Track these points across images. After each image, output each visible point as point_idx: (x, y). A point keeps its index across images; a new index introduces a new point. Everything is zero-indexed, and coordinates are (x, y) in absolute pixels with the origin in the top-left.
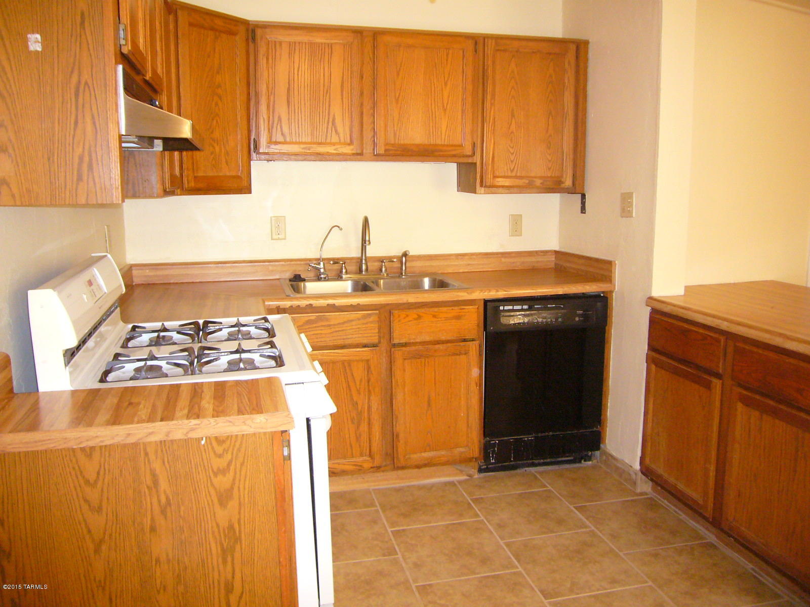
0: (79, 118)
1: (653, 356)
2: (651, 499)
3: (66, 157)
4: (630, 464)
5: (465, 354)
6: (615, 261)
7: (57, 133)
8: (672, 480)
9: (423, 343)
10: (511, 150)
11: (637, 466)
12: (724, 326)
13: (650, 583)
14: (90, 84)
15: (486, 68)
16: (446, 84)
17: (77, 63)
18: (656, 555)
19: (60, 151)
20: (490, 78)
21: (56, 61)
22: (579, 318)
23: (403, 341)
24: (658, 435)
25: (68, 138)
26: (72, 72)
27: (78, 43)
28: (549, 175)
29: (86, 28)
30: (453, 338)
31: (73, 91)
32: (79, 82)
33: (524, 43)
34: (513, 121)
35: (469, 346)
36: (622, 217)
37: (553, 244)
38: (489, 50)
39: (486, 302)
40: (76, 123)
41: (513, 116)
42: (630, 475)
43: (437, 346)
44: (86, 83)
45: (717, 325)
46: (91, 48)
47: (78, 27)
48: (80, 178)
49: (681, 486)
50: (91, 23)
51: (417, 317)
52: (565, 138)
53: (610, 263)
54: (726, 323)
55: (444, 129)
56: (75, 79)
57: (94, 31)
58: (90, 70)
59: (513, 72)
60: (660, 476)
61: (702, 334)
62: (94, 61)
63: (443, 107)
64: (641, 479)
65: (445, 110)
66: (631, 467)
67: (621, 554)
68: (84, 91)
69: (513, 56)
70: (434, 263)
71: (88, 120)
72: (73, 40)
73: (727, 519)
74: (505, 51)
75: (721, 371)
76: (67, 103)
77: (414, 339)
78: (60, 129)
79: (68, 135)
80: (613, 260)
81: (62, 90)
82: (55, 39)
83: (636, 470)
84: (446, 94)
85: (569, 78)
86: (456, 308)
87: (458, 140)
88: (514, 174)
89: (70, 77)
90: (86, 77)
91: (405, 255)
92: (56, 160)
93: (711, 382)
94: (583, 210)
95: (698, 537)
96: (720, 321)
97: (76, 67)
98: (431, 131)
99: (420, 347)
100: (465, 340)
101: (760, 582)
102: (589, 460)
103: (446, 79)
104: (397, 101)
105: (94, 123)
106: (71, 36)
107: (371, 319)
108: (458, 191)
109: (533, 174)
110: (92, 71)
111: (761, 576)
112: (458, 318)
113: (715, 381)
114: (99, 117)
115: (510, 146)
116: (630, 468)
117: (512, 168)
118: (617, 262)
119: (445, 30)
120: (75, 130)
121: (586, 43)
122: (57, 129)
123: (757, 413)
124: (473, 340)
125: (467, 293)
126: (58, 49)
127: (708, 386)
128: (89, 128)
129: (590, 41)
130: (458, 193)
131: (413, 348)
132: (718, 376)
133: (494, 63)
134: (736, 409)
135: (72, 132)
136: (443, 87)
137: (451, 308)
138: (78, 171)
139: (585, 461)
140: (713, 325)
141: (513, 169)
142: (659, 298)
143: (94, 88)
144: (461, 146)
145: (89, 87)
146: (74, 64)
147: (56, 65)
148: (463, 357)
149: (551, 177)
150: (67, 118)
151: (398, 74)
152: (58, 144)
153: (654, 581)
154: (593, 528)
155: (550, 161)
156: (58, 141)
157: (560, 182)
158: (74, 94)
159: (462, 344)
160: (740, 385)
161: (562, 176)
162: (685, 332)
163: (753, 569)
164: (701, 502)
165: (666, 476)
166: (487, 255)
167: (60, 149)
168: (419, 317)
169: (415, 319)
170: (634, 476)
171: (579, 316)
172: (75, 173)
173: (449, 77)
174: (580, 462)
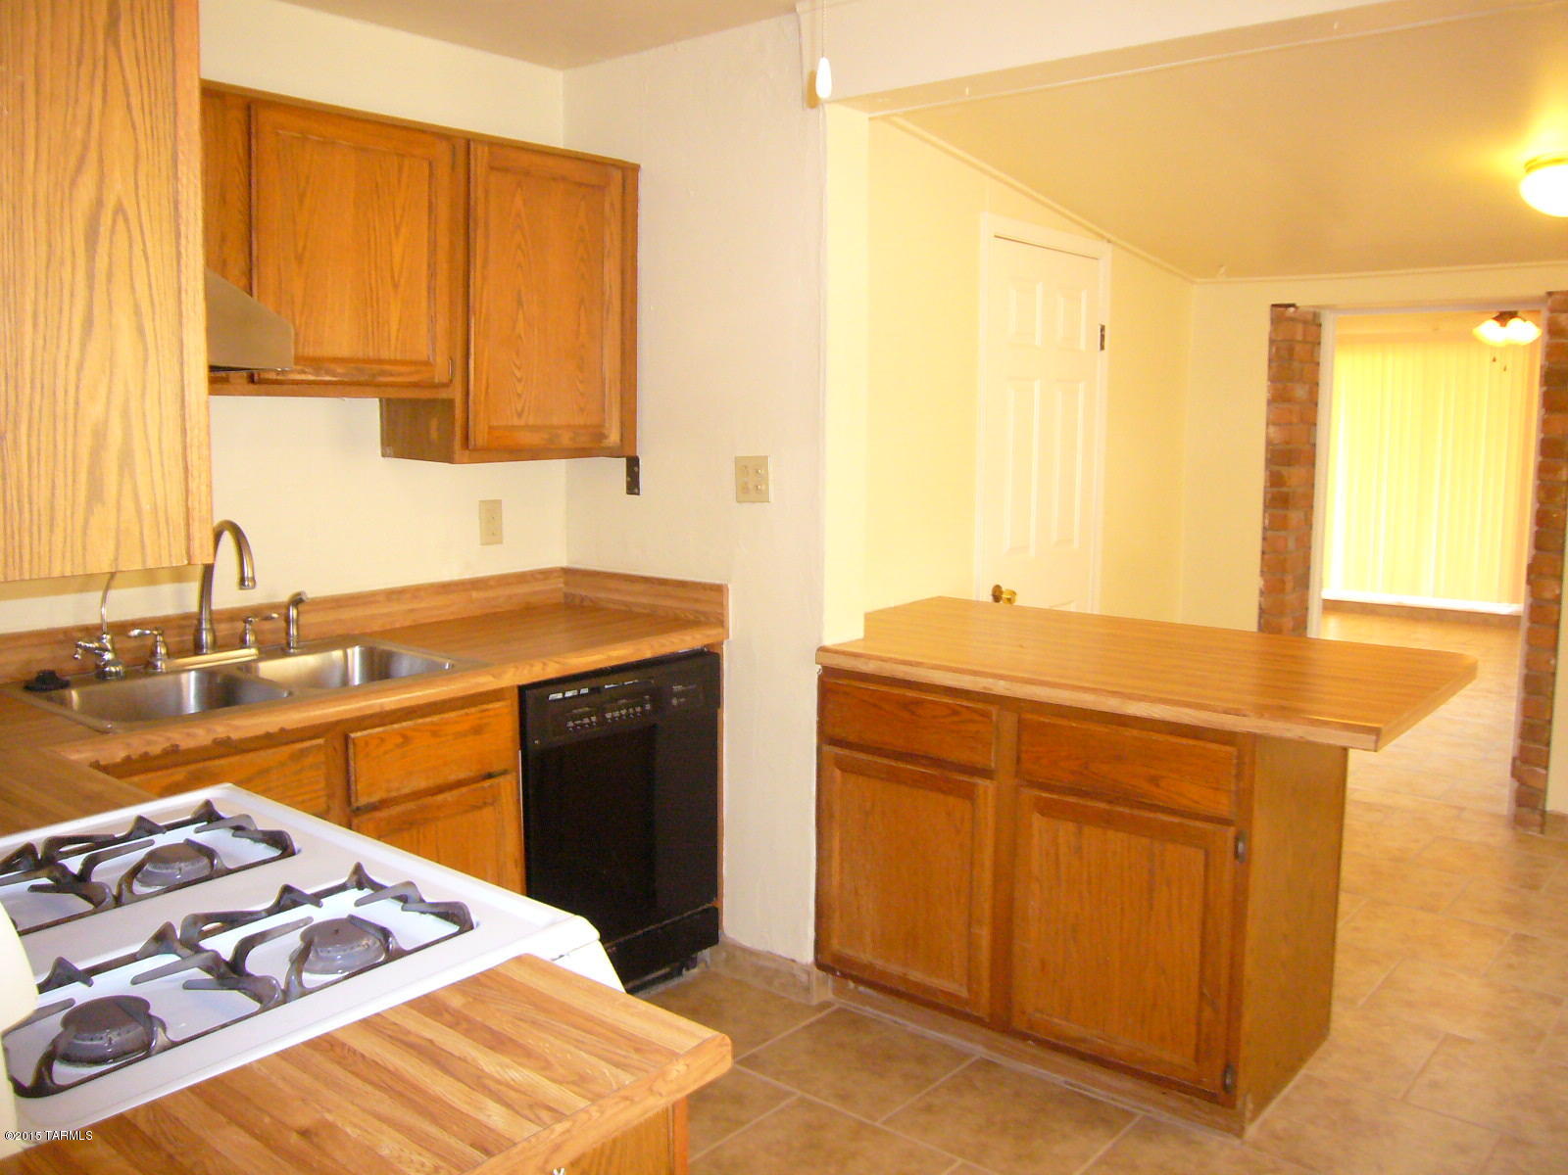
0: (96, 311)
1: (836, 754)
2: (839, 1011)
3: (55, 429)
4: (789, 957)
5: (492, 804)
6: (726, 585)
7: (28, 353)
8: (895, 969)
9: (417, 795)
10: (516, 371)
11: (807, 956)
12: (1000, 688)
13: (960, 1161)
14: (132, 213)
15: (472, 203)
16: (397, 229)
17: (93, 144)
18: (929, 1109)
19: (36, 413)
20: (481, 224)
21: (31, 132)
22: (678, 698)
23: (375, 798)
24: (857, 893)
25: (61, 367)
26: (79, 168)
27: (98, 90)
28: (582, 423)
29: (122, 43)
30: (472, 774)
31: (80, 226)
32: (99, 203)
33: (537, 159)
34: (521, 316)
35: (498, 784)
36: (738, 502)
37: (556, 557)
38: (479, 169)
39: (522, 690)
40: (89, 323)
41: (520, 303)
42: (794, 976)
43: (440, 798)
44: (119, 209)
45: (985, 688)
46: (135, 101)
47: (100, 37)
48: (96, 493)
49: (916, 975)
50: (139, 31)
51: (401, 740)
52: (606, 352)
53: (719, 590)
54: (1002, 683)
55: (394, 327)
56: (85, 192)
57: (146, 57)
58: (131, 169)
59: (518, 215)
60: (869, 967)
61: (947, 705)
62: (142, 147)
63: (393, 277)
64: (818, 979)
65: (396, 286)
66: (793, 961)
67: (877, 1124)
68: (113, 231)
69: (519, 184)
70: (347, 614)
71: (124, 321)
72: (85, 71)
73: (1024, 1013)
74: (506, 170)
75: (993, 765)
76: (62, 263)
77: (398, 789)
78: (40, 342)
79: (62, 361)
80: (723, 583)
81: (48, 222)
82: (29, 62)
83: (807, 965)
84: (398, 250)
85: (612, 232)
86: (473, 710)
87: (422, 349)
88: (522, 422)
89: (73, 183)
90: (118, 187)
91: (297, 601)
92: (24, 438)
93: (975, 785)
94: (633, 486)
95: (960, 1056)
96: (990, 680)
97: (93, 155)
98: (370, 329)
99: (411, 805)
100: (490, 776)
101: (1092, 1100)
102: (694, 967)
103: (398, 219)
104: (299, 259)
105: (140, 331)
106: (79, 64)
107: (309, 760)
108: (383, 456)
109: (555, 420)
110: (136, 174)
111: (1089, 1091)
112: (477, 730)
113: (982, 783)
114: (154, 313)
115: (515, 365)
116: (793, 964)
117: (519, 409)
118: (729, 586)
119: (376, 112)
120: (83, 346)
121: (636, 168)
122: (28, 343)
123: (1071, 827)
124: (504, 773)
125: (494, 676)
126: (37, 92)
127: (969, 794)
128: (126, 340)
129: (642, 166)
130: (382, 459)
131: (396, 810)
132: (986, 773)
133: (487, 192)
134: (1030, 826)
135: (75, 354)
136: (393, 235)
137: (463, 712)
138: (91, 472)
139: (688, 969)
140: (978, 688)
141: (523, 411)
142: (838, 648)
143: (141, 226)
144: (427, 363)
145: (126, 220)
146: (86, 147)
147: (31, 142)
148: (488, 812)
149: (585, 427)
150: (61, 311)
151: (301, 202)
152: (33, 388)
153: (962, 1153)
154: (799, 1093)
155: (582, 394)
156: (32, 381)
157: (602, 436)
158: (82, 238)
159: (487, 783)
160: (1032, 784)
161: (601, 425)
162: (910, 706)
163: (1066, 1082)
164: (964, 993)
165: (879, 963)
166: (445, 588)
167: (36, 408)
168: (406, 739)
169: (398, 746)
170: (804, 978)
171: (679, 695)
172: (83, 476)
173: (402, 217)
174: (680, 973)
